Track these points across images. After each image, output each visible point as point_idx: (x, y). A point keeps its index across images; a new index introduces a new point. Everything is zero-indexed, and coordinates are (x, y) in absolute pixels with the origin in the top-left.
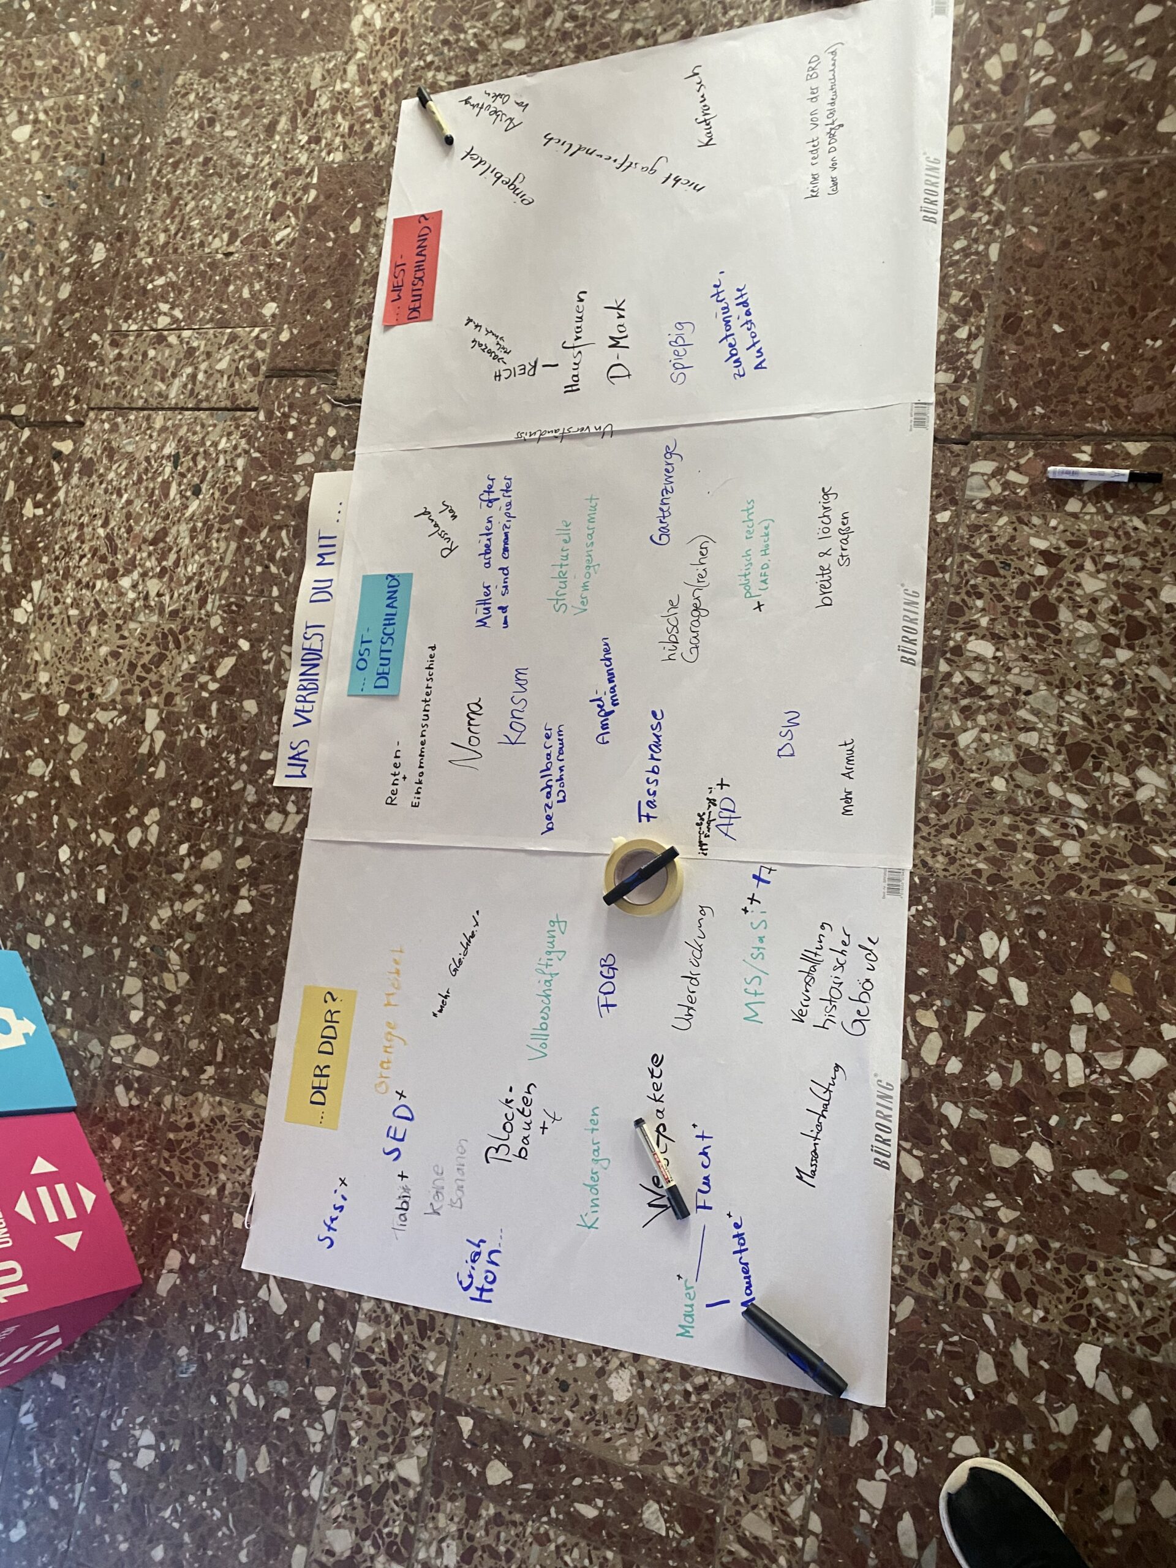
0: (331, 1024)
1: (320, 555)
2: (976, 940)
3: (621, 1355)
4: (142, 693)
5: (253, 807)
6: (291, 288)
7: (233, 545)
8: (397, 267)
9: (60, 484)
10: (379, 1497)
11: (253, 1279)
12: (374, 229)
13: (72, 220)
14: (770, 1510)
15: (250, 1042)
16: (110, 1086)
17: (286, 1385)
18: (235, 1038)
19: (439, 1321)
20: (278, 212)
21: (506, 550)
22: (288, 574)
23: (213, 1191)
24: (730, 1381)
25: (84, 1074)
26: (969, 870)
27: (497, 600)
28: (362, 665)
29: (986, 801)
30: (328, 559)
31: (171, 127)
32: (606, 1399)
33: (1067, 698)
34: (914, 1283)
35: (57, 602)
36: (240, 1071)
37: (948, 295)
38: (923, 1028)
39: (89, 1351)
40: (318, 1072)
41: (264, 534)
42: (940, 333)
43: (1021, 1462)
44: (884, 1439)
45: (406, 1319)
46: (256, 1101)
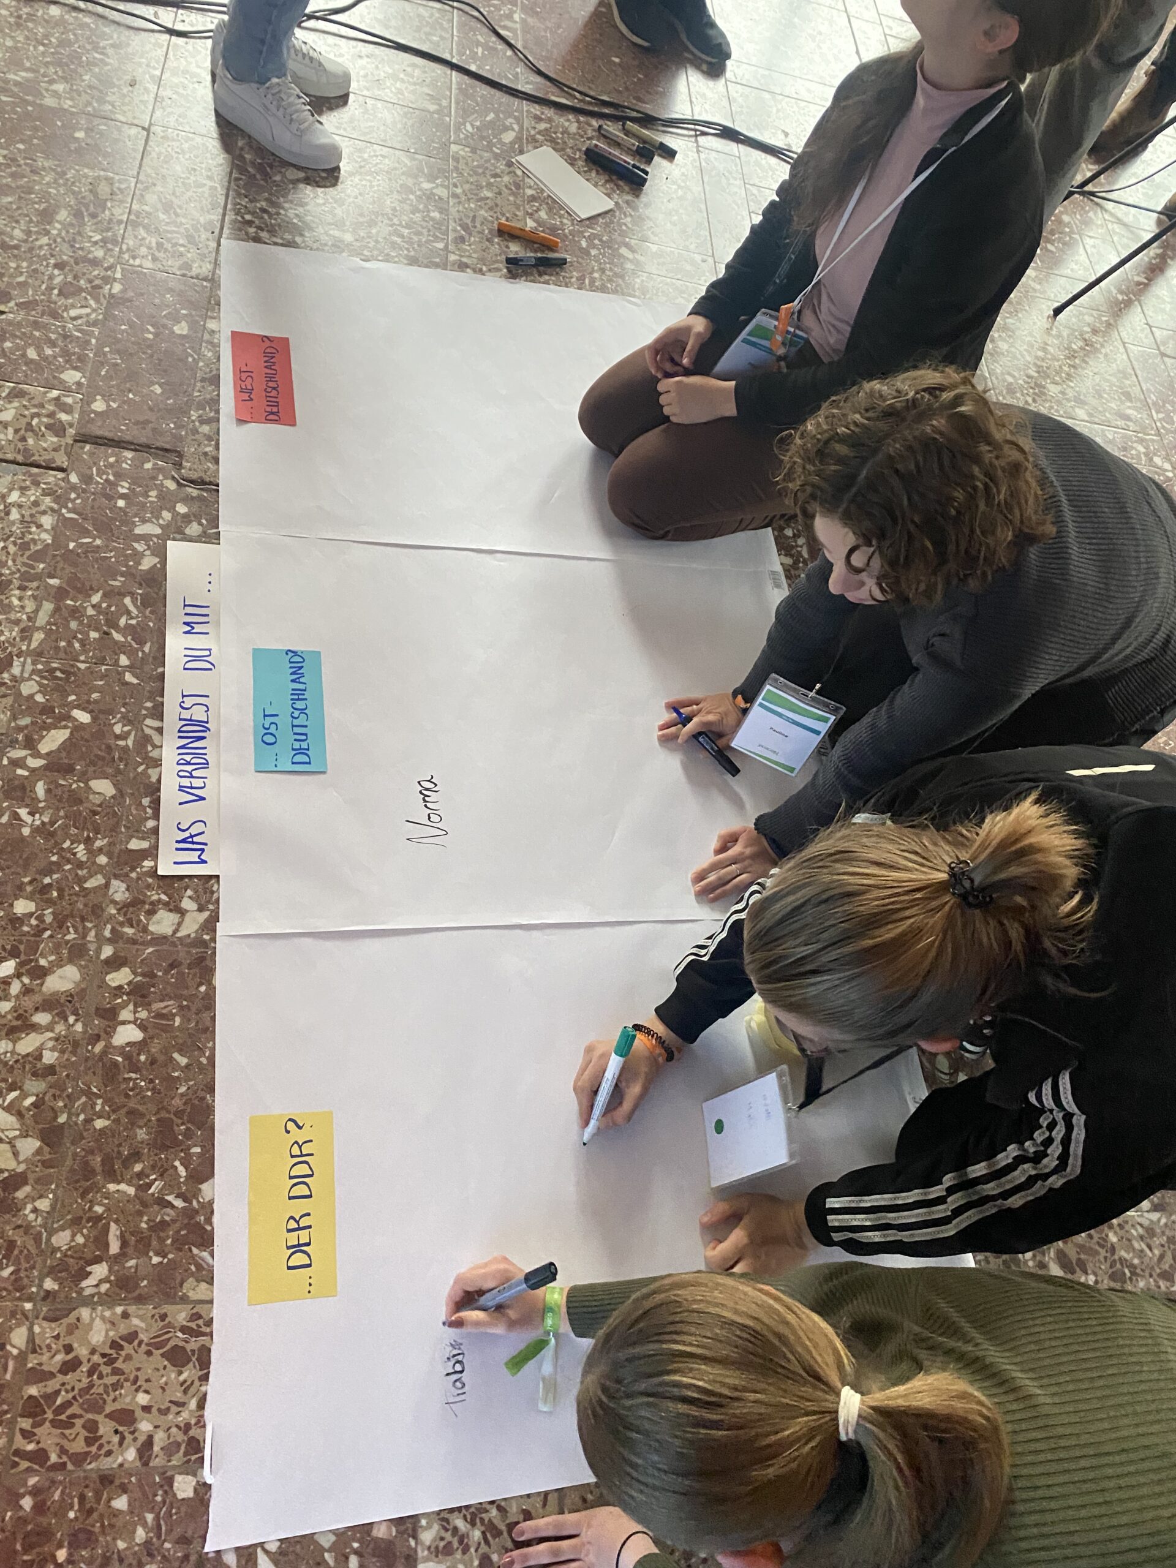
0: (301, 1159)
1: (187, 624)
5: (124, 907)
6: (100, 363)
7: (48, 607)
12: (205, 337)
20: (69, 290)
22: (141, 643)
28: (269, 739)
30: (199, 628)
40: (292, 1225)
46: (192, 1295)
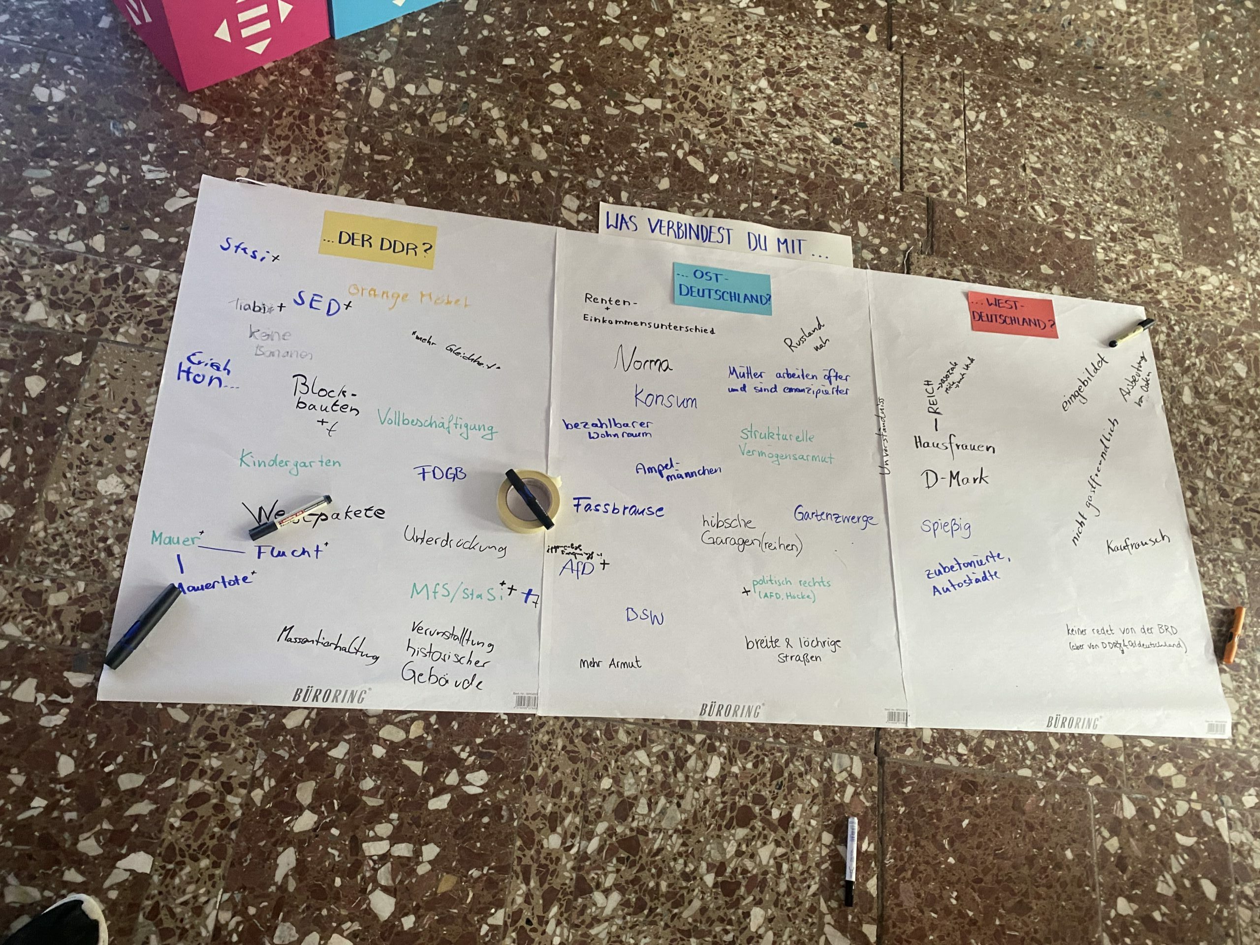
0: (406, 248)
1: (786, 241)
2: (481, 768)
3: (136, 486)
4: (674, 95)
5: (583, 185)
6: (998, 218)
7: (793, 171)
8: (1015, 303)
9: (842, 31)
10: (12, 287)
11: (194, 184)
12: (1044, 284)
13: (1052, 43)
14: (9, 608)
15: (390, 182)
16: (353, 67)
17: (106, 210)
18: (393, 170)
19: (162, 337)
20: (1058, 208)
21: (791, 390)
22: (771, 215)
23: (266, 152)
24: (116, 574)
25: (362, 46)
26: (537, 760)
27: (750, 383)
28: (699, 274)
29: (592, 773)
30: (783, 247)
31: (1124, 122)
32: (99, 474)
33: (675, 837)
34: (200, 722)
35: (747, 27)
36: (366, 174)
37: (991, 738)
38: (409, 726)
39: (131, 47)
40: (366, 238)
41: (803, 195)
42: (962, 731)
43: (53, 810)
44: (70, 700)
45: (163, 310)
46: (341, 188)
